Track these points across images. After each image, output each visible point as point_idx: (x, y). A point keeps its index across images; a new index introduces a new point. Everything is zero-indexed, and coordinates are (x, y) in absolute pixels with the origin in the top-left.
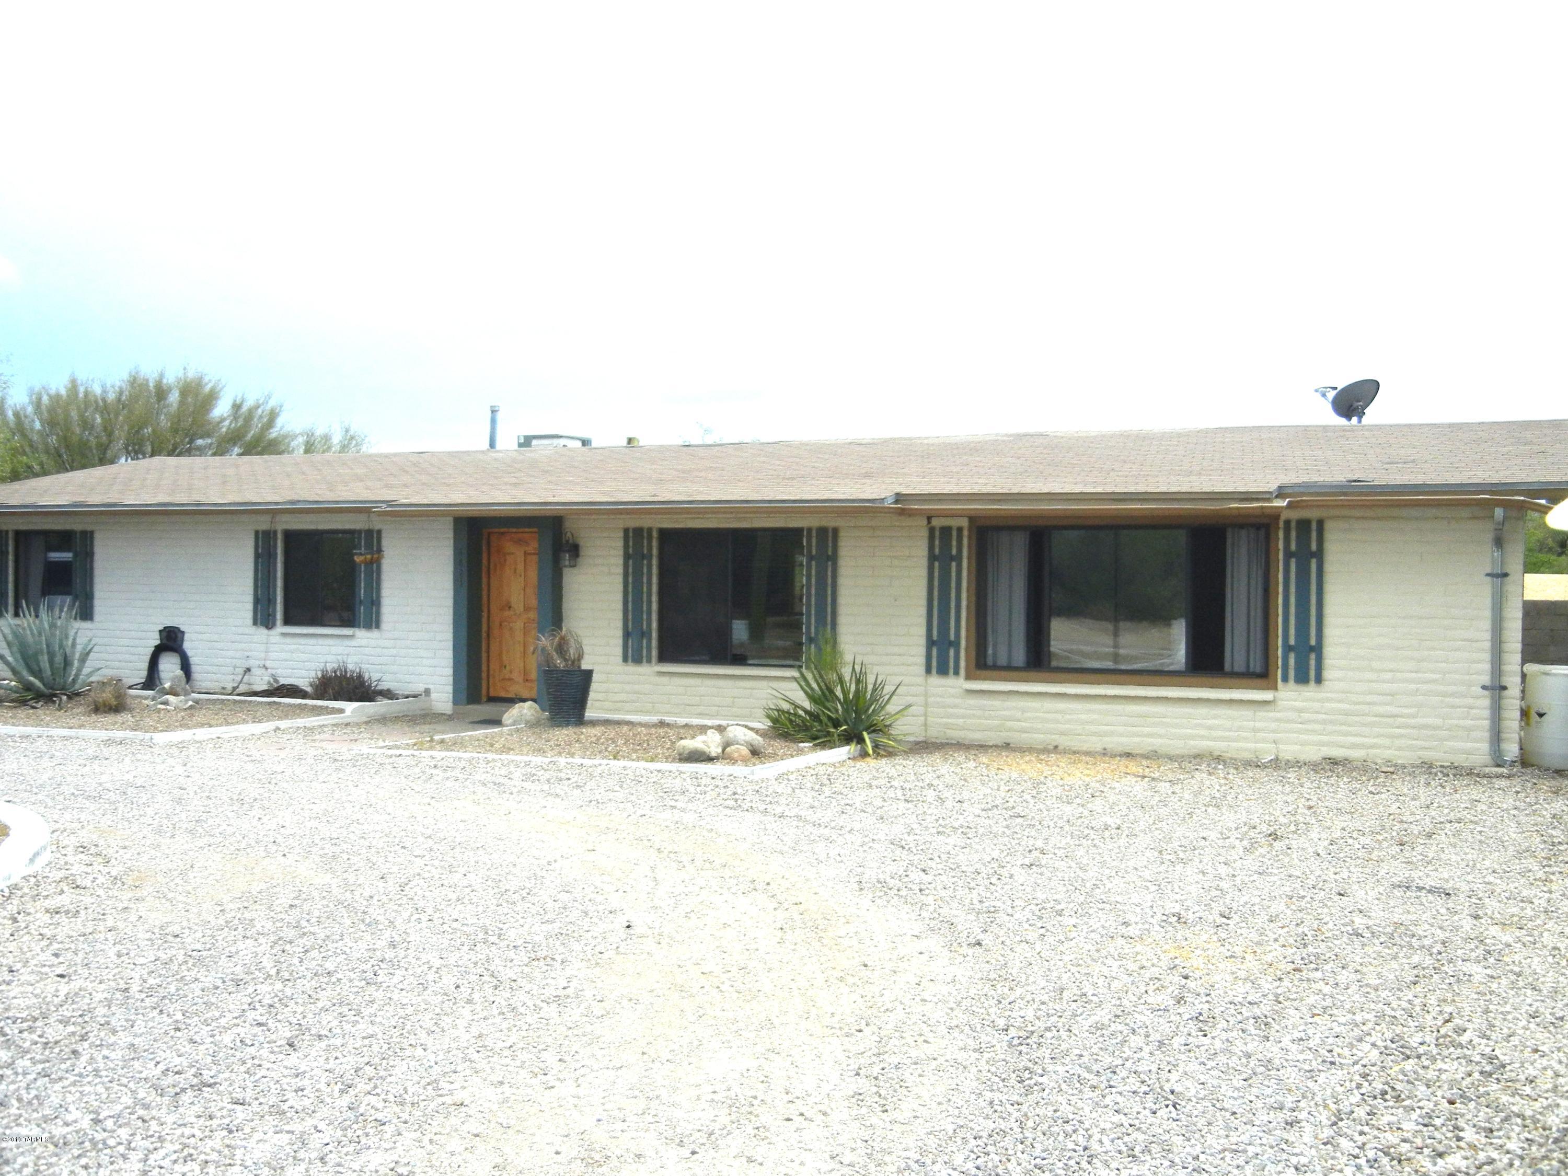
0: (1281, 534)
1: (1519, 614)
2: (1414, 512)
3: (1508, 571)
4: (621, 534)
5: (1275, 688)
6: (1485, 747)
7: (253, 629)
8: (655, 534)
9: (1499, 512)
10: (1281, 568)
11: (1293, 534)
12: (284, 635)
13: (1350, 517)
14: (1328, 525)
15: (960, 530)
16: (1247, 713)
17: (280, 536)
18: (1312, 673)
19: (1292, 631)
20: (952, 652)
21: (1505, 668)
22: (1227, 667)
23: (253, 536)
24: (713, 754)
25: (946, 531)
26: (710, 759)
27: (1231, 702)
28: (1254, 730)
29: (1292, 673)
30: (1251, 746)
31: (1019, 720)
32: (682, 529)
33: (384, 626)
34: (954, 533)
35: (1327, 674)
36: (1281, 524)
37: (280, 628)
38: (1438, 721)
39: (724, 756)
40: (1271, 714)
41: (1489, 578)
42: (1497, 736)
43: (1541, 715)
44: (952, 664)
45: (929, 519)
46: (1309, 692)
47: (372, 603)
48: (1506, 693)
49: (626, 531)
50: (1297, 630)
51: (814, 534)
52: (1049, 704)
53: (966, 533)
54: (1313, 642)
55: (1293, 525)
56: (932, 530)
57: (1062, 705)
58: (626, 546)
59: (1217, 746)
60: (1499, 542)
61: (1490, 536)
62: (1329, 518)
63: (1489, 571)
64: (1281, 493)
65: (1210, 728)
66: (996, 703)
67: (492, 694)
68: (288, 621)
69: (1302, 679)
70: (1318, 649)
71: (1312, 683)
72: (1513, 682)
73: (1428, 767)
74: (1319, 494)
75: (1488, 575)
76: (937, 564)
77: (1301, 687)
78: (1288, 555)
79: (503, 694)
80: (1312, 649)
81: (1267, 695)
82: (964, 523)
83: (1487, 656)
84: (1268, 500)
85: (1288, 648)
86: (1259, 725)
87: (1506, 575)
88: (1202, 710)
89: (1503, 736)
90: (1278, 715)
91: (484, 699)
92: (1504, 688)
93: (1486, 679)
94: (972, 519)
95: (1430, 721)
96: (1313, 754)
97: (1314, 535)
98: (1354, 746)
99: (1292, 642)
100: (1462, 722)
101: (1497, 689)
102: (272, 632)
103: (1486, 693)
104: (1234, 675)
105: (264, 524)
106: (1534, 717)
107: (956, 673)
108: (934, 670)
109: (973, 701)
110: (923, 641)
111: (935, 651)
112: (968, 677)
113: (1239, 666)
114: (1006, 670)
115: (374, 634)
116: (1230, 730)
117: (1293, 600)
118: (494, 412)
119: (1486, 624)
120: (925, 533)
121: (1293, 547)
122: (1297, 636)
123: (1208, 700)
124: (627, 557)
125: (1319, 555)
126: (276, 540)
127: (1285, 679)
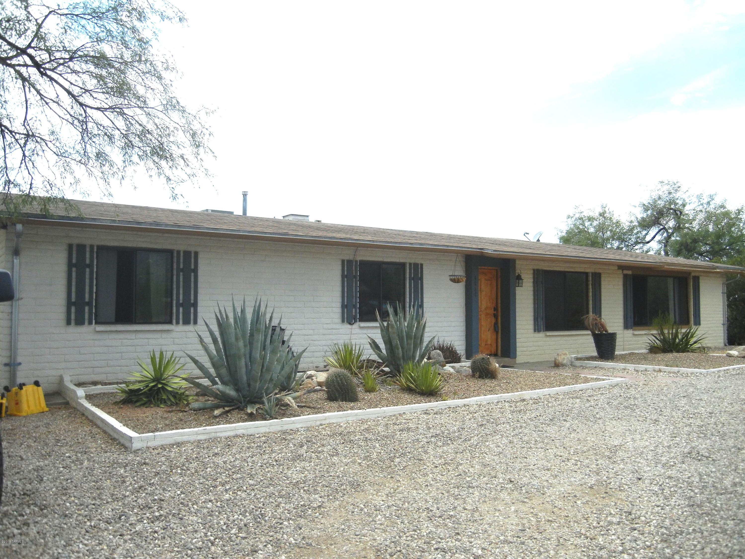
0: (692, 280)
4: (532, 272)
6: (723, 341)
10: (692, 291)
14: (700, 278)
17: (358, 264)
18: (698, 323)
20: (629, 321)
23: (340, 263)
34: (628, 276)
35: (702, 322)
36: (691, 277)
37: (358, 324)
38: (716, 335)
44: (629, 325)
45: (623, 271)
49: (534, 270)
58: (534, 277)
61: (722, 282)
66: (640, 338)
68: (363, 319)
70: (699, 315)
77: (696, 327)
83: (722, 316)
93: (722, 322)
97: (697, 281)
100: (719, 335)
101: (724, 324)
102: (354, 326)
103: (722, 326)
105: (348, 256)
109: (634, 339)
110: (622, 317)
112: (633, 330)
118: (245, 195)
119: (722, 307)
120: (622, 276)
124: (535, 282)
125: (699, 287)
126: (355, 266)
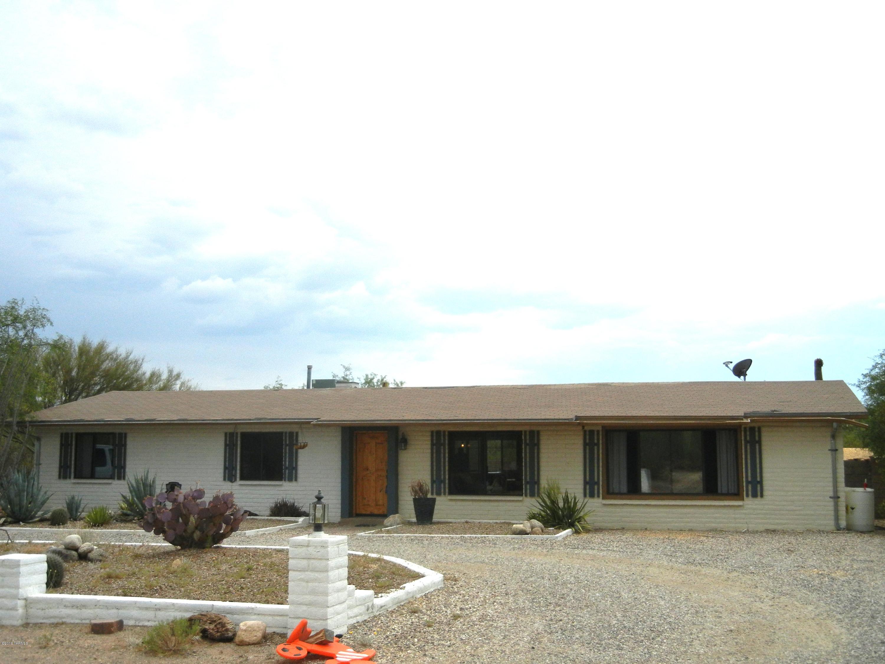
0: (743, 433)
1: (843, 467)
2: (798, 424)
3: (837, 448)
4: (430, 434)
5: (743, 500)
6: (832, 522)
7: (223, 483)
8: (447, 433)
9: (835, 425)
10: (743, 448)
11: (748, 433)
12: (241, 485)
13: (772, 426)
14: (763, 429)
15: (598, 431)
16: (731, 511)
17: (239, 435)
18: (759, 493)
19: (749, 474)
20: (596, 487)
21: (839, 489)
22: (719, 491)
23: (224, 435)
24: (528, 532)
25: (592, 432)
26: (528, 534)
27: (725, 506)
28: (735, 518)
29: (750, 493)
30: (733, 525)
31: (629, 517)
32: (461, 431)
33: (299, 479)
34: (596, 433)
35: (765, 493)
36: (743, 429)
37: (239, 482)
38: (812, 512)
39: (532, 533)
40: (742, 511)
41: (830, 451)
42: (837, 518)
43: (853, 509)
44: (596, 492)
45: (583, 427)
46: (758, 501)
47: (293, 468)
48: (840, 499)
49: (432, 432)
50: (752, 474)
51: (528, 433)
52: (642, 509)
53: (601, 433)
54: (758, 479)
55: (748, 429)
56: (585, 432)
57: (648, 510)
58: (432, 440)
59: (720, 526)
60: (833, 437)
61: (829, 434)
62: (763, 426)
63: (830, 448)
64: (746, 416)
65: (715, 518)
66: (618, 510)
67: (358, 512)
68: (242, 478)
69: (755, 495)
70: (761, 483)
71: (759, 497)
72: (842, 494)
73: (809, 531)
74: (761, 417)
75: (829, 450)
76: (588, 447)
77: (755, 499)
78: (746, 442)
79: (364, 512)
80: (758, 482)
81: (740, 503)
82: (600, 428)
83: (831, 484)
84: (742, 419)
85: (748, 482)
86: (736, 516)
87: (837, 450)
88: (712, 510)
89: (839, 517)
90: (744, 511)
91: (355, 515)
92: (839, 497)
93: (831, 494)
94: (603, 427)
95: (808, 512)
96: (761, 528)
97: (757, 434)
98: (778, 524)
99: (750, 479)
100: (822, 512)
101: (836, 498)
102: (234, 484)
103: (831, 500)
104: (722, 494)
105: (230, 430)
106: (850, 510)
107: (598, 496)
108: (588, 495)
109: (606, 509)
110: (582, 482)
111: (588, 487)
112: (603, 498)
113: (725, 490)
114: (619, 495)
115: (294, 483)
116: (725, 519)
117: (749, 461)
119: (830, 471)
120: (582, 433)
121: (748, 438)
122: (752, 477)
123: (714, 506)
124: (432, 445)
125: (760, 442)
126: (237, 437)
127: (747, 496)
